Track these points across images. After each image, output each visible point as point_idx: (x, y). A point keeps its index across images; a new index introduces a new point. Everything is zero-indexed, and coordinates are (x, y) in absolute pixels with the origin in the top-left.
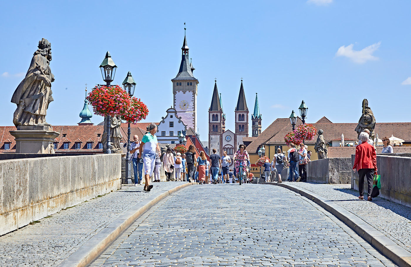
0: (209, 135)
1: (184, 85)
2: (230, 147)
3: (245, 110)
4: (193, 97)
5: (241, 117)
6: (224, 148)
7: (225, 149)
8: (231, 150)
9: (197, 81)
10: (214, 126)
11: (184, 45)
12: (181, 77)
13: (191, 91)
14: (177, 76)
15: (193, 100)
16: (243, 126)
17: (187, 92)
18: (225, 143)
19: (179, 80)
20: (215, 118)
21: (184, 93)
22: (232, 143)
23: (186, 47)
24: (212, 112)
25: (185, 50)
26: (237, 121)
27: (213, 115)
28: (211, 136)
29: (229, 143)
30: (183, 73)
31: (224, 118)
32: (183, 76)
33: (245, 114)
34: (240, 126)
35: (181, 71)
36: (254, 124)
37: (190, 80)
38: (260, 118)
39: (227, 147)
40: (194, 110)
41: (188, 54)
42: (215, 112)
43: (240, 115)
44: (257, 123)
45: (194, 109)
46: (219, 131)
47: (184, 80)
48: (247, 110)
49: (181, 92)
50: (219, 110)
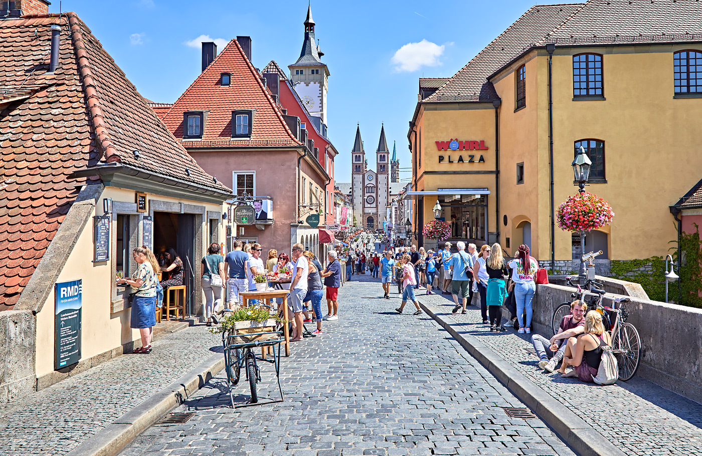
0: (352, 175)
1: (307, 73)
2: (372, 185)
3: (386, 151)
4: (320, 90)
5: (382, 158)
6: (366, 187)
7: (368, 188)
8: (373, 188)
9: (325, 67)
10: (356, 166)
11: (308, 18)
12: (303, 62)
13: (317, 82)
14: (298, 61)
15: (320, 95)
16: (384, 166)
17: (312, 83)
18: (367, 182)
19: (299, 66)
20: (358, 158)
21: (307, 85)
22: (374, 182)
23: (311, 21)
24: (355, 153)
25: (309, 26)
26: (379, 162)
27: (356, 156)
28: (354, 176)
29: (371, 182)
30: (305, 57)
31: (366, 163)
32: (305, 60)
33: (386, 155)
34: (381, 166)
35: (303, 54)
36: (392, 167)
37: (315, 66)
38: (398, 162)
39: (369, 185)
40: (322, 110)
41: (314, 31)
42: (358, 153)
43: (381, 156)
44: (395, 167)
45: (321, 108)
46: (361, 170)
47: (306, 66)
48: (388, 151)
49: (302, 83)
50: (361, 151)
